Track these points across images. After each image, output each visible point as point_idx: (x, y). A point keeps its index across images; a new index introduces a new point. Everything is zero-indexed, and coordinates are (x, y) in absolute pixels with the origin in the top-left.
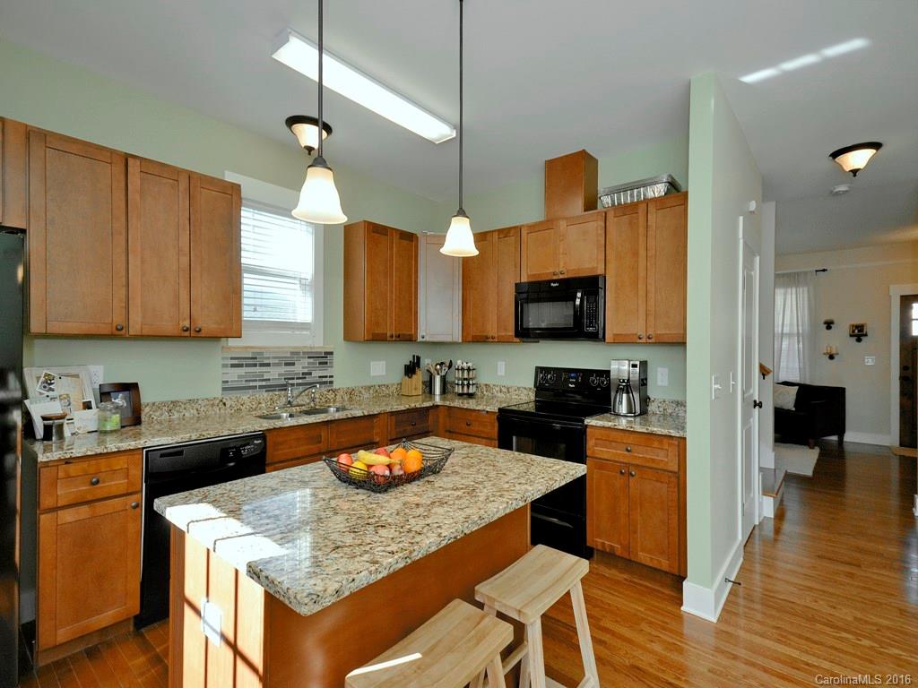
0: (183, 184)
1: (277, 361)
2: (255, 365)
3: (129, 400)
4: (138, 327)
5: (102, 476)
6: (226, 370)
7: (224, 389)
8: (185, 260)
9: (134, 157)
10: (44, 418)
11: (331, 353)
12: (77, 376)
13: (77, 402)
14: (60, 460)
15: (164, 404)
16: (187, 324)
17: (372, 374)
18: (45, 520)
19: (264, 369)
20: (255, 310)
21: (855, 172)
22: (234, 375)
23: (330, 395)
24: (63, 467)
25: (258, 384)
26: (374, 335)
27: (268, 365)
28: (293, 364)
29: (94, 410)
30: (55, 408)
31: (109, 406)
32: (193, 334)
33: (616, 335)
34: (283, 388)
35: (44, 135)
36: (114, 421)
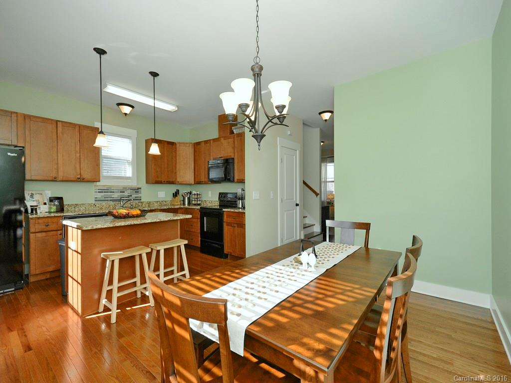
0: (77, 129)
1: (117, 191)
2: (108, 192)
3: (60, 203)
4: (62, 178)
5: (49, 224)
6: (96, 194)
7: (95, 201)
8: (78, 155)
9: (59, 121)
10: (31, 206)
11: (140, 188)
12: (41, 194)
13: (42, 202)
14: (36, 218)
15: (73, 205)
16: (79, 176)
17: (159, 196)
18: (31, 235)
19: (112, 194)
20: (108, 172)
21: (326, 120)
22: (99, 195)
23: (140, 204)
24: (37, 220)
25: (109, 199)
26: (156, 181)
27: (113, 192)
28: (124, 192)
29: (47, 205)
30: (34, 204)
31: (52, 204)
32: (81, 180)
33: (238, 179)
34: (120, 200)
35: (30, 117)
36: (54, 209)
